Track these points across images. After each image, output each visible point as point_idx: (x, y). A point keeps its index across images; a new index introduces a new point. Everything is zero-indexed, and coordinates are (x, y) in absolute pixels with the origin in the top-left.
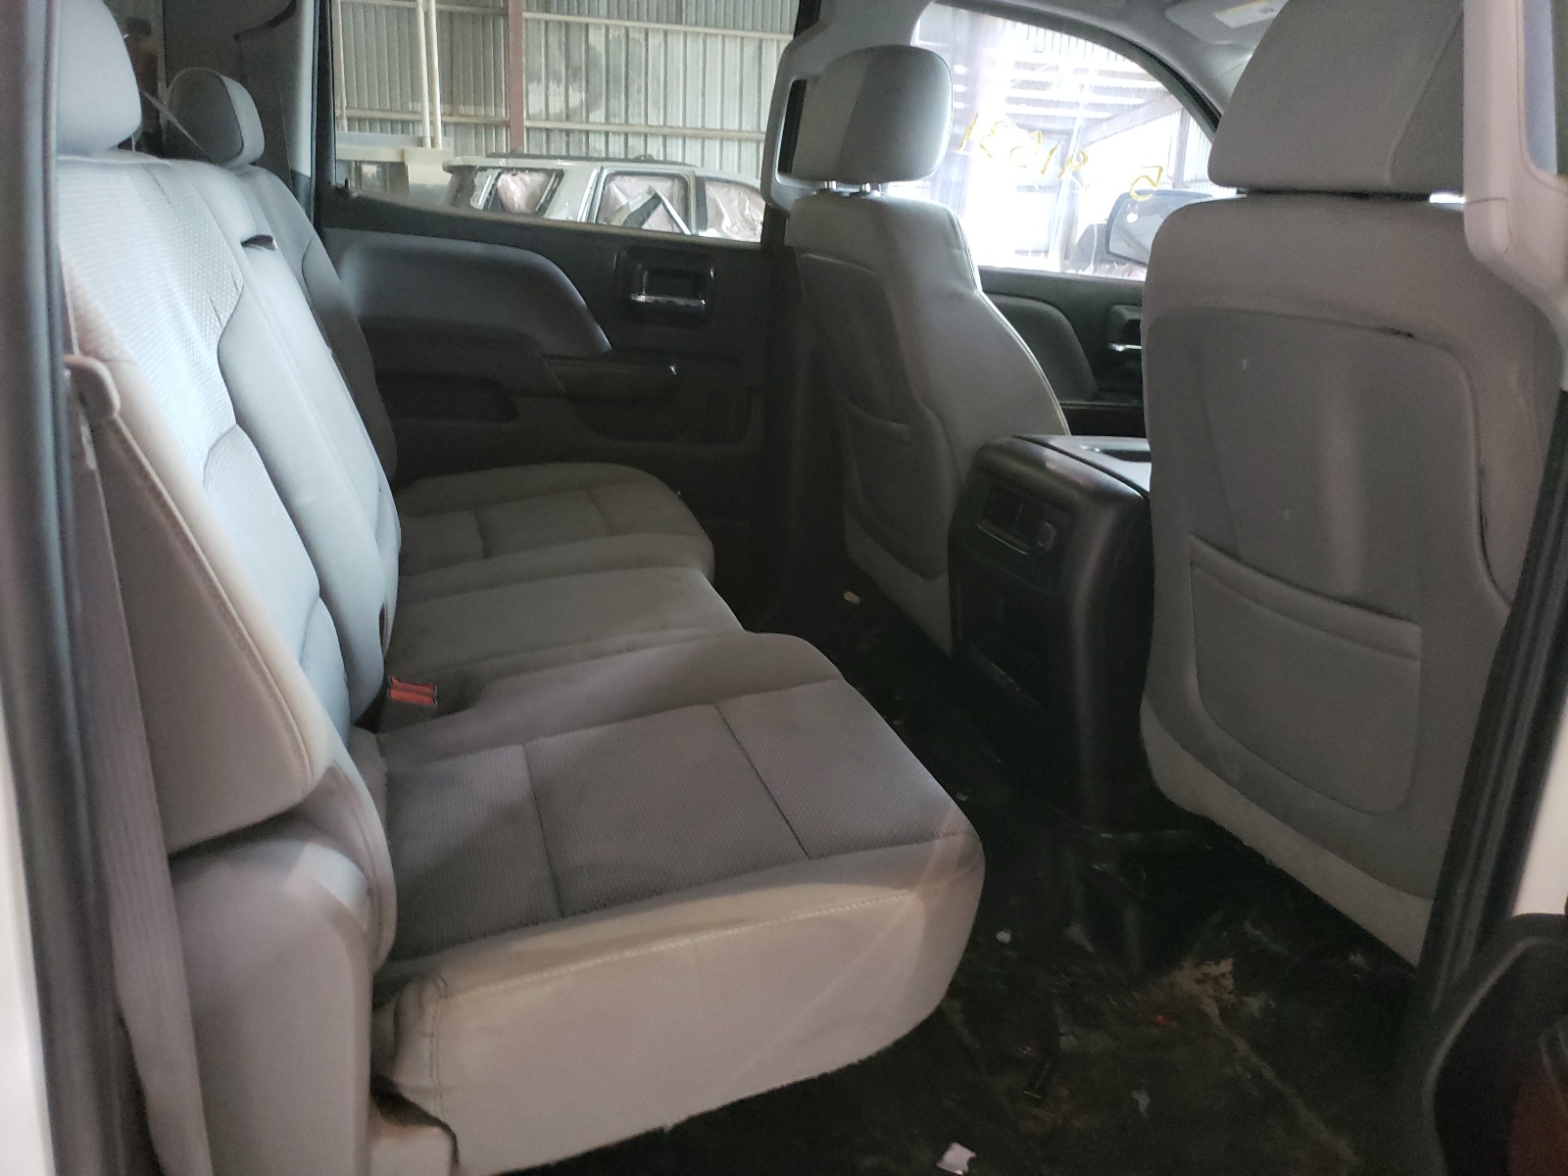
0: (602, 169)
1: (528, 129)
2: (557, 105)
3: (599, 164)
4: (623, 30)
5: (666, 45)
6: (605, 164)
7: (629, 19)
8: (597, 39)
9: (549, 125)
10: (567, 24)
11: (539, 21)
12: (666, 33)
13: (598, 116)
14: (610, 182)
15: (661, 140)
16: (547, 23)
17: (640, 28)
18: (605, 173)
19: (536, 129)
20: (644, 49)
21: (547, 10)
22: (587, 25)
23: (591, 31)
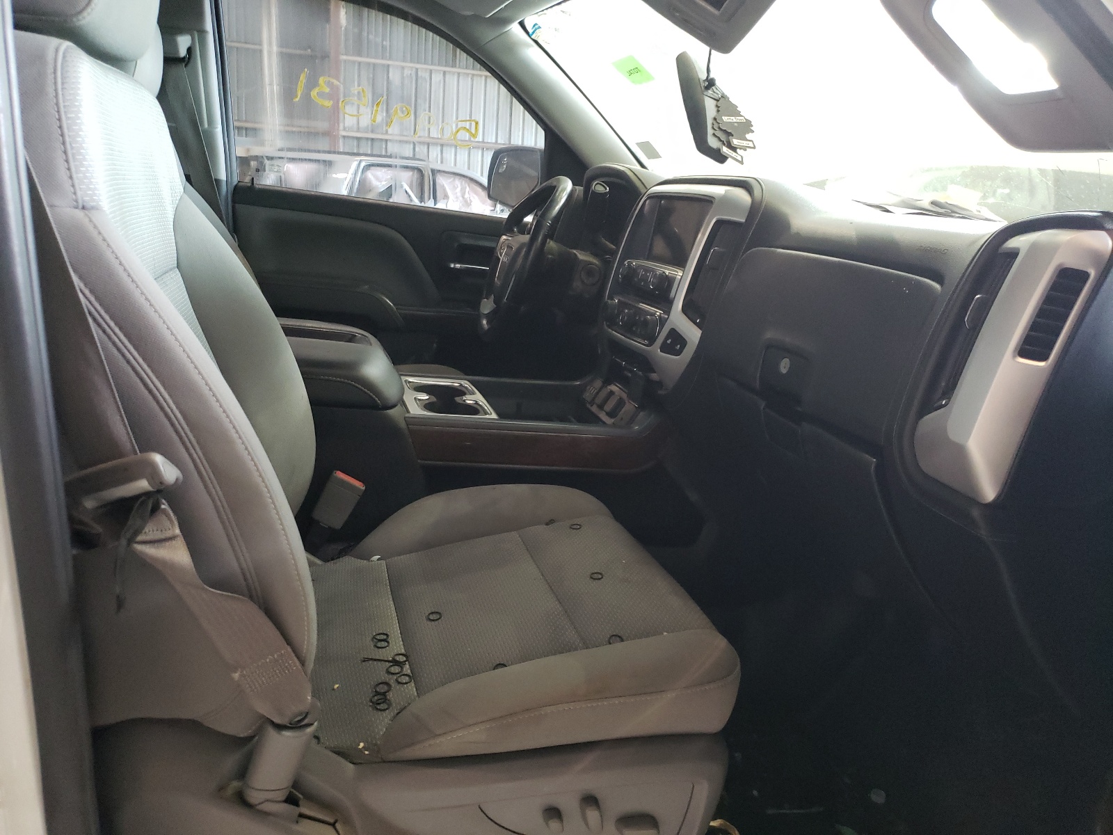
0: (361, 161)
1: (344, 137)
2: (365, 121)
3: (359, 158)
4: (414, 70)
5: (444, 82)
6: (363, 158)
7: (418, 63)
8: (395, 76)
9: (359, 135)
10: (374, 65)
11: (354, 62)
12: (444, 73)
13: (394, 130)
14: (366, 171)
15: (439, 148)
16: (360, 63)
17: (426, 69)
18: (363, 164)
19: (348, 137)
20: (428, 84)
21: (360, 54)
22: (388, 66)
23: (391, 70)
